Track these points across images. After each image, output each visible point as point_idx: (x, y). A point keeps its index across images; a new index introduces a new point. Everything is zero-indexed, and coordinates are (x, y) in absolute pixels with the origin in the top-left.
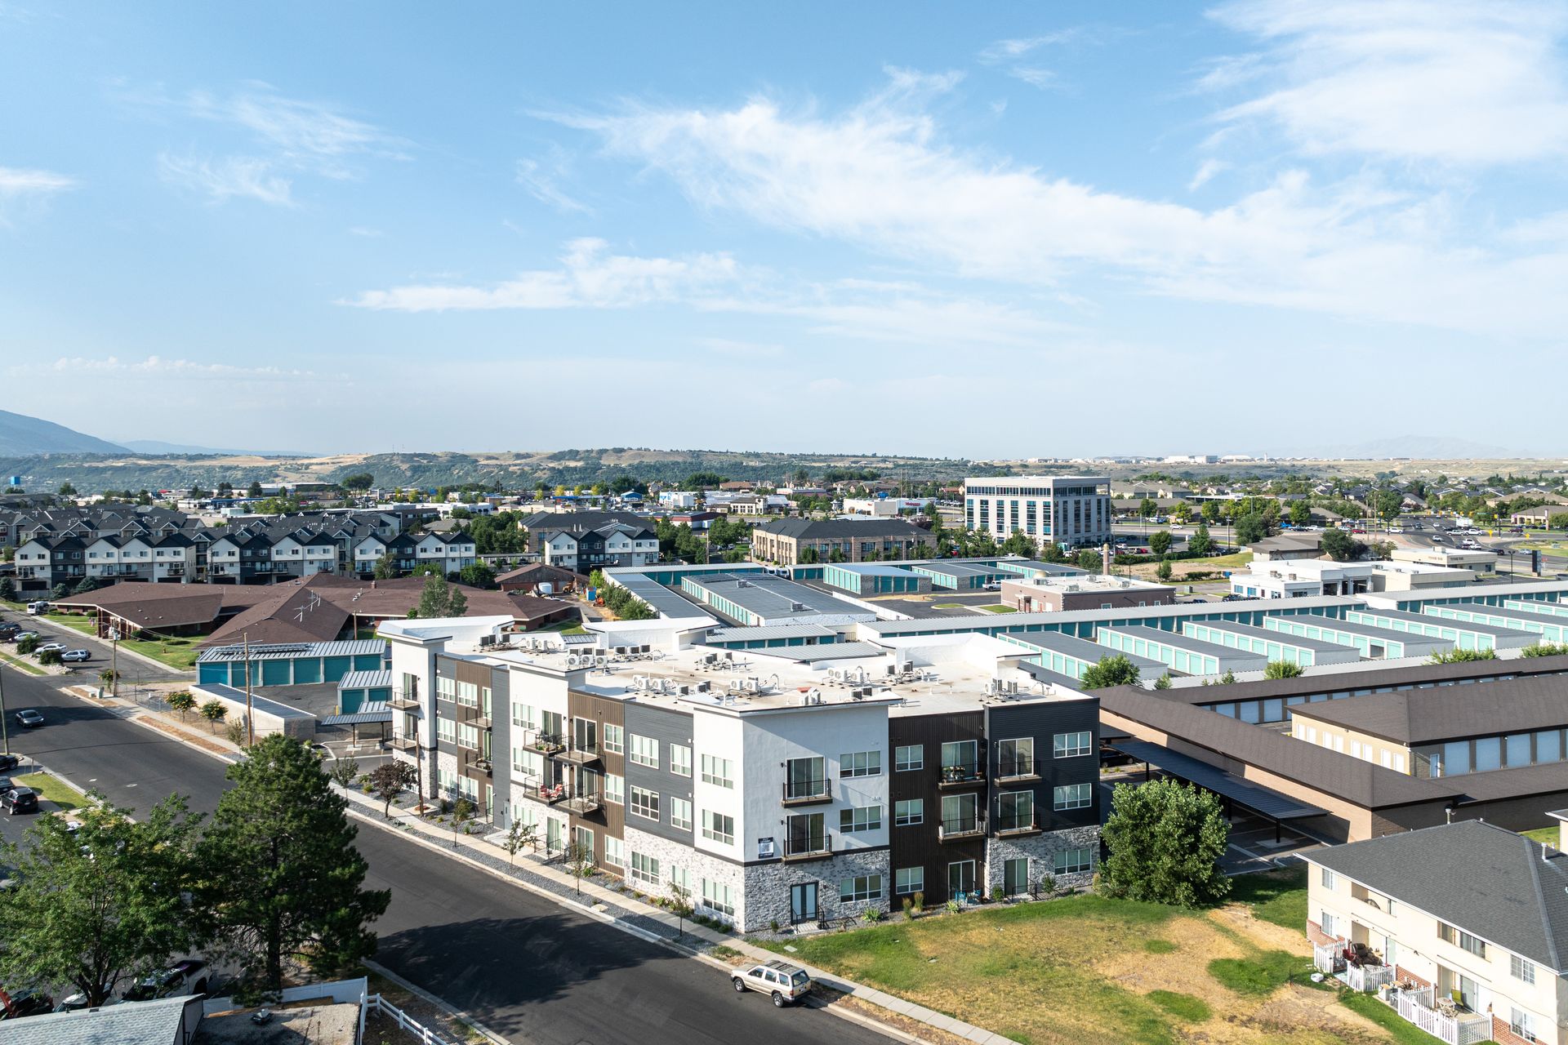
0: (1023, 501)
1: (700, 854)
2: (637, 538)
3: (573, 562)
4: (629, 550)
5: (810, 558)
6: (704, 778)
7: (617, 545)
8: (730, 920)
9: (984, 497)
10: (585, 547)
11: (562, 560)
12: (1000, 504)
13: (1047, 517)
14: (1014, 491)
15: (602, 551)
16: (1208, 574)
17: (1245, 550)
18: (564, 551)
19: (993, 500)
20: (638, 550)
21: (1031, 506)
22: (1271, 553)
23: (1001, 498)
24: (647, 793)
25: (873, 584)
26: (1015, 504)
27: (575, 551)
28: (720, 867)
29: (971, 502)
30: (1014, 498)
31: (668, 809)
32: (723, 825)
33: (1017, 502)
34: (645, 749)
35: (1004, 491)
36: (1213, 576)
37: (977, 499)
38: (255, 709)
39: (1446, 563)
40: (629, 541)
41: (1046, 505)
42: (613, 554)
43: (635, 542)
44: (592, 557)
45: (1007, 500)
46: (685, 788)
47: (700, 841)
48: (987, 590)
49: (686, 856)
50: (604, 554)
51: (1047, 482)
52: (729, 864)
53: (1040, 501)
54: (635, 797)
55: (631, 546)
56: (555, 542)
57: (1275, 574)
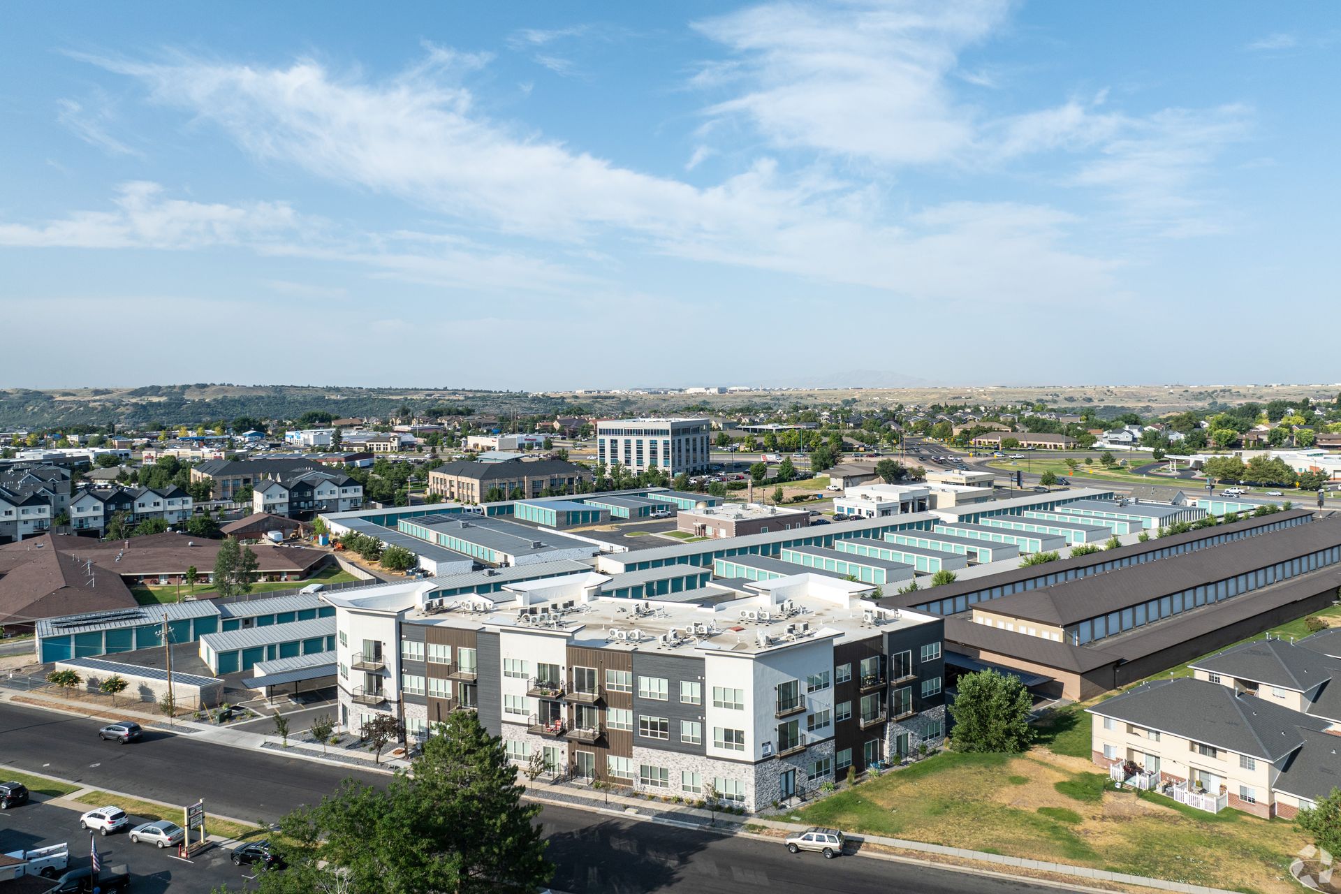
0: (646, 440)
1: (712, 761)
2: (343, 485)
3: (285, 509)
4: (336, 496)
5: (496, 496)
6: (716, 704)
7: (325, 493)
8: (741, 805)
9: (614, 437)
10: (296, 495)
11: (274, 508)
12: (628, 443)
13: (666, 452)
14: (638, 432)
15: (312, 498)
16: (807, 497)
17: (820, 475)
18: (277, 500)
19: (621, 440)
20: (344, 496)
21: (653, 443)
22: (844, 478)
23: (628, 437)
24: (656, 719)
25: (565, 518)
26: (640, 443)
27: (287, 500)
28: (732, 767)
29: (602, 441)
30: (639, 438)
31: (678, 729)
32: (733, 737)
33: (641, 441)
34: (654, 687)
35: (630, 432)
36: (811, 498)
37: (607, 439)
38: (177, 684)
39: (964, 482)
40: (336, 488)
41: (666, 443)
42: (321, 501)
43: (341, 489)
44: (302, 504)
45: (634, 439)
46: (697, 712)
47: (711, 750)
48: (653, 518)
49: (696, 763)
50: (313, 501)
51: (665, 424)
52: (739, 765)
53: (660, 440)
54: (644, 724)
55: (338, 493)
56: (268, 492)
57: (865, 497)
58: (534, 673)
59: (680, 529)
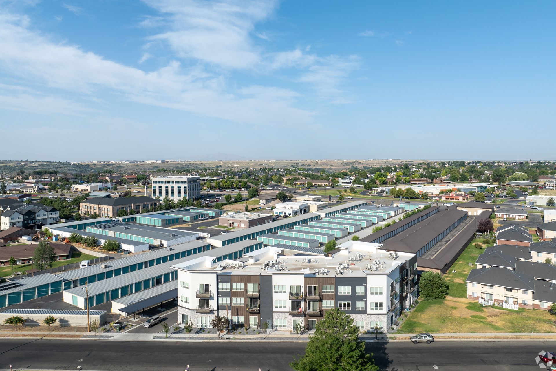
0: (176, 186)
1: (369, 315)
2: (49, 212)
3: (21, 224)
4: (46, 217)
6: (372, 294)
7: (41, 215)
8: (381, 331)
9: (160, 185)
10: (26, 217)
11: (15, 224)
12: (167, 187)
13: (185, 191)
14: (172, 182)
15: (34, 219)
18: (17, 220)
19: (164, 186)
20: (50, 216)
21: (179, 188)
22: (266, 200)
23: (167, 185)
24: (346, 303)
26: (173, 187)
27: (22, 220)
28: (378, 317)
29: (154, 187)
30: (172, 185)
31: (354, 305)
32: (379, 305)
33: (173, 186)
34: (344, 290)
35: (168, 182)
37: (157, 186)
39: (312, 200)
40: (46, 213)
41: (185, 187)
42: (39, 220)
43: (49, 213)
44: (29, 222)
45: (170, 186)
46: (363, 298)
47: (369, 311)
49: (363, 317)
50: (35, 219)
51: (185, 178)
52: (381, 315)
53: (182, 186)
54: (340, 305)
55: (47, 215)
56: (12, 217)
57: (285, 207)
58: (288, 291)
59: (220, 224)
